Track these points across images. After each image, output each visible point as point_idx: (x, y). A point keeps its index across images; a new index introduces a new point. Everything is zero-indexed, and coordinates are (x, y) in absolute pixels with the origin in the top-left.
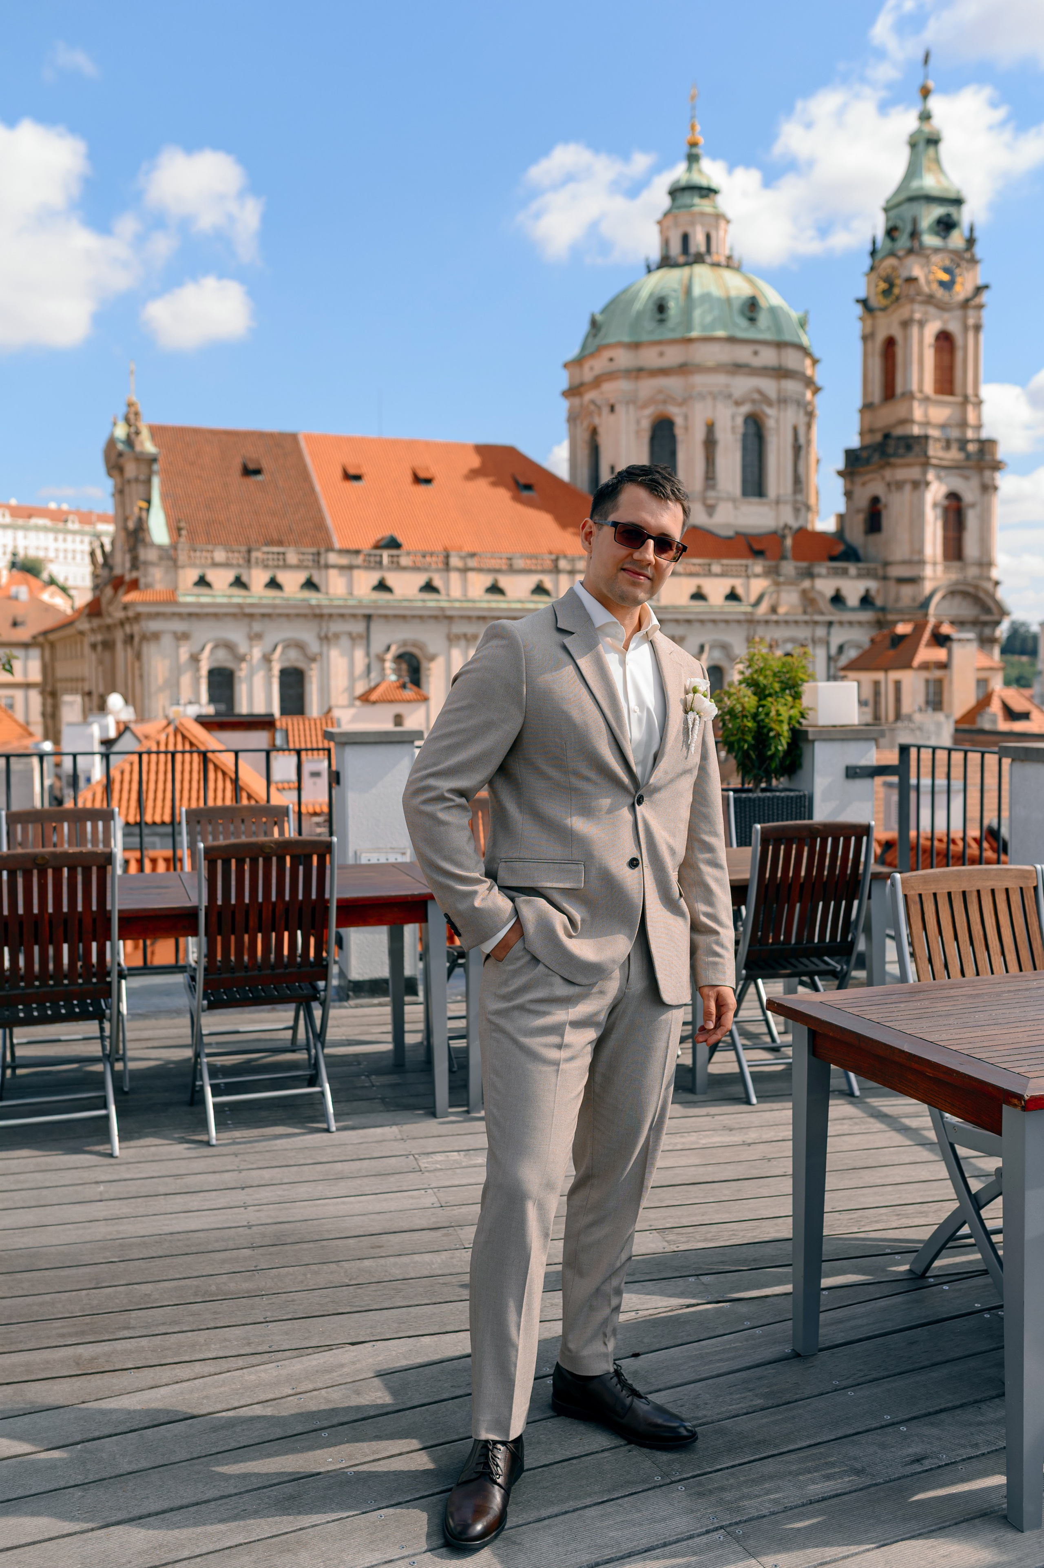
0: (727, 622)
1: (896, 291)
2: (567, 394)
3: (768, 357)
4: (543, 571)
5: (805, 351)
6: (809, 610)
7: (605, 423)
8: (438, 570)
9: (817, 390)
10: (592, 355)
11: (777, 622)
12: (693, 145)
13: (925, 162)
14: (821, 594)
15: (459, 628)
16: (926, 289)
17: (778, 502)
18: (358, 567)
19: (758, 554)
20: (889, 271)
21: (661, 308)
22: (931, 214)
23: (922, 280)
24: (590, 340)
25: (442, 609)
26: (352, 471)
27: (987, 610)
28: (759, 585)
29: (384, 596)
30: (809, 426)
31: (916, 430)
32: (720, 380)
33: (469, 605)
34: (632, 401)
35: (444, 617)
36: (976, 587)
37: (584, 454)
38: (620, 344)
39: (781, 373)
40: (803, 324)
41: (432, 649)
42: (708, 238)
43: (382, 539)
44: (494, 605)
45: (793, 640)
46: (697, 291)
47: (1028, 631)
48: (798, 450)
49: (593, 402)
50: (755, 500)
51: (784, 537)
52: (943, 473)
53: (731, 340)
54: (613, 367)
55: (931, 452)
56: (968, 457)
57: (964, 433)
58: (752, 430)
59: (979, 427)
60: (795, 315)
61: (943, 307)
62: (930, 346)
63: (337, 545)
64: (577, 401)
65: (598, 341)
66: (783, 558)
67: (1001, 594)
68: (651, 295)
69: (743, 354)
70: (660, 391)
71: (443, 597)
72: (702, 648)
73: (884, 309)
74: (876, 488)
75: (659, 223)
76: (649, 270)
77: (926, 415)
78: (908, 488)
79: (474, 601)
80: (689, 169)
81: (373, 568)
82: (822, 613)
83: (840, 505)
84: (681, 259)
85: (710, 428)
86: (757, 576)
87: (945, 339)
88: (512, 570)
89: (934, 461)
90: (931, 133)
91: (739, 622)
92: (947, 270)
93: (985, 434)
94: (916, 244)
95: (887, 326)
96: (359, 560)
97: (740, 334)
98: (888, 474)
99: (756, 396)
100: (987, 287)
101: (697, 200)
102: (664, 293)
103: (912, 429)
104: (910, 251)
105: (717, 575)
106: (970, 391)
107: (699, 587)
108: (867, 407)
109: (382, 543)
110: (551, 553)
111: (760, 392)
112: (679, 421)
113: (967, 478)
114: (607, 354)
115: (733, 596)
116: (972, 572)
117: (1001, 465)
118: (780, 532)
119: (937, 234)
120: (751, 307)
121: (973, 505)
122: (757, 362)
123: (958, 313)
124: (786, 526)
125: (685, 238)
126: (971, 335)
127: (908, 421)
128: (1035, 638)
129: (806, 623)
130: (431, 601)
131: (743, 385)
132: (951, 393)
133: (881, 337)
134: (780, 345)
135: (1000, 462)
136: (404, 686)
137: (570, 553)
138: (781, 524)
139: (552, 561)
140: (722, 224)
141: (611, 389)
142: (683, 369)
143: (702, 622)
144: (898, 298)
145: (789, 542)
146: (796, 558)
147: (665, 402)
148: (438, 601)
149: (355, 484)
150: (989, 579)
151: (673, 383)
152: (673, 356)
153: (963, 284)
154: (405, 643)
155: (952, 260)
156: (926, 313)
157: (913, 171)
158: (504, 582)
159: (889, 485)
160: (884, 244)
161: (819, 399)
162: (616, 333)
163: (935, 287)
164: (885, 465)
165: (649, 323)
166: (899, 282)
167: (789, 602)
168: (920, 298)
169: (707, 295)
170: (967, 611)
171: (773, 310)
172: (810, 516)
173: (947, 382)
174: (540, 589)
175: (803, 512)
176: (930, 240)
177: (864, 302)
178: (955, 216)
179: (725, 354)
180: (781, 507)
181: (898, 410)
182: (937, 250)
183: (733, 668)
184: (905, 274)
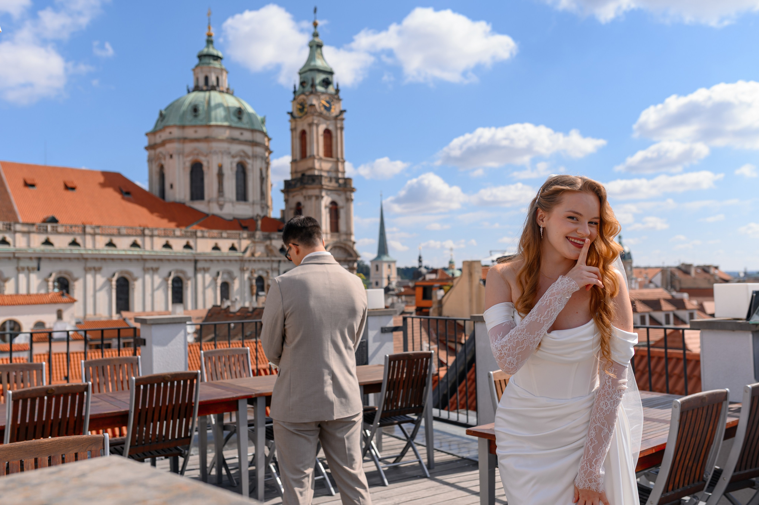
0: (230, 261)
1: (306, 110)
2: (147, 148)
3: (247, 136)
4: (137, 235)
5: (265, 135)
6: (269, 255)
7: (168, 163)
8: (79, 234)
9: (270, 152)
10: (161, 130)
11: (254, 261)
12: (210, 36)
13: (317, 55)
14: (275, 247)
15: (90, 264)
16: (319, 110)
17: (253, 203)
18: (33, 232)
19: (244, 228)
20: (302, 101)
21: (195, 110)
22: (320, 78)
23: (317, 106)
24: (159, 122)
25: (82, 254)
26: (29, 182)
27: (350, 255)
28: (245, 243)
29: (48, 248)
30: (267, 168)
31: (316, 173)
32: (225, 145)
33: (97, 252)
34: (181, 153)
35: (82, 259)
36: (345, 244)
37: (156, 178)
38: (175, 126)
39: (254, 143)
40: (263, 122)
41: (76, 275)
42: (218, 79)
43: (47, 218)
44: (110, 252)
45: (262, 269)
46: (213, 103)
47: (363, 265)
48: (263, 179)
49: (161, 153)
50: (243, 202)
51: (257, 220)
52: (329, 193)
53: (230, 127)
54: (171, 136)
55: (323, 183)
56: (340, 185)
57: (338, 175)
58: (240, 169)
59: (344, 172)
60: (259, 117)
61: (326, 118)
62: (321, 135)
63: (21, 220)
64: (152, 152)
65: (163, 124)
66: (256, 229)
67: (356, 247)
68: (190, 103)
69: (236, 134)
70: (195, 149)
71: (82, 248)
72: (218, 274)
73: (300, 117)
74: (299, 198)
75: (194, 70)
76: (189, 92)
77: (321, 166)
78: (314, 199)
79: (99, 250)
80: (208, 46)
81: (42, 233)
82: (276, 256)
83: (283, 206)
84: (205, 88)
85: (220, 168)
86: (244, 238)
87: (327, 133)
88: (120, 235)
89: (325, 187)
90: (318, 43)
91: (236, 261)
92: (328, 102)
93: (347, 175)
94: (314, 90)
95: (302, 125)
96: (34, 229)
97: (234, 125)
98: (304, 192)
99: (242, 154)
100: (345, 111)
101: (212, 61)
102: (197, 103)
103: (314, 172)
104: (311, 93)
105: (225, 238)
106: (339, 156)
107: (216, 244)
108: (294, 162)
109: (48, 220)
110: (140, 226)
111: (244, 152)
112: (205, 164)
113: (339, 195)
114: (168, 130)
115: (233, 248)
116: (343, 237)
117: (354, 190)
118: (255, 218)
119: (323, 86)
120: (239, 113)
122: (243, 138)
123: (333, 122)
124: (258, 215)
125: (207, 79)
126: (339, 132)
127: (313, 168)
128: (367, 267)
129: (268, 261)
130: (75, 250)
131: (236, 148)
132: (331, 156)
133: (299, 129)
134: (253, 131)
135: (354, 188)
136: (63, 295)
137: (150, 226)
138: (255, 214)
139: (141, 230)
140: (224, 74)
141: (170, 147)
142: (207, 139)
143: (218, 261)
144: (306, 113)
146: (263, 229)
147: (198, 154)
148: (79, 250)
149: (31, 189)
150: (350, 241)
151: (202, 146)
152: (202, 133)
153: (335, 109)
154: (60, 272)
155: (330, 98)
156: (319, 121)
157: (311, 58)
158: (115, 240)
159: (305, 197)
160: (299, 88)
161: (271, 156)
162: (173, 120)
163: (323, 109)
164: (303, 188)
165: (189, 117)
166: (307, 106)
167: (260, 251)
168: (316, 114)
169: (219, 105)
170: (343, 256)
171: (249, 115)
172: (268, 211)
173: (329, 152)
174: (135, 245)
175: (265, 209)
176: (320, 89)
177: (291, 114)
178: (330, 79)
179: (227, 133)
180: (255, 206)
181: (308, 163)
182: (323, 93)
183: (233, 283)
184: (309, 103)
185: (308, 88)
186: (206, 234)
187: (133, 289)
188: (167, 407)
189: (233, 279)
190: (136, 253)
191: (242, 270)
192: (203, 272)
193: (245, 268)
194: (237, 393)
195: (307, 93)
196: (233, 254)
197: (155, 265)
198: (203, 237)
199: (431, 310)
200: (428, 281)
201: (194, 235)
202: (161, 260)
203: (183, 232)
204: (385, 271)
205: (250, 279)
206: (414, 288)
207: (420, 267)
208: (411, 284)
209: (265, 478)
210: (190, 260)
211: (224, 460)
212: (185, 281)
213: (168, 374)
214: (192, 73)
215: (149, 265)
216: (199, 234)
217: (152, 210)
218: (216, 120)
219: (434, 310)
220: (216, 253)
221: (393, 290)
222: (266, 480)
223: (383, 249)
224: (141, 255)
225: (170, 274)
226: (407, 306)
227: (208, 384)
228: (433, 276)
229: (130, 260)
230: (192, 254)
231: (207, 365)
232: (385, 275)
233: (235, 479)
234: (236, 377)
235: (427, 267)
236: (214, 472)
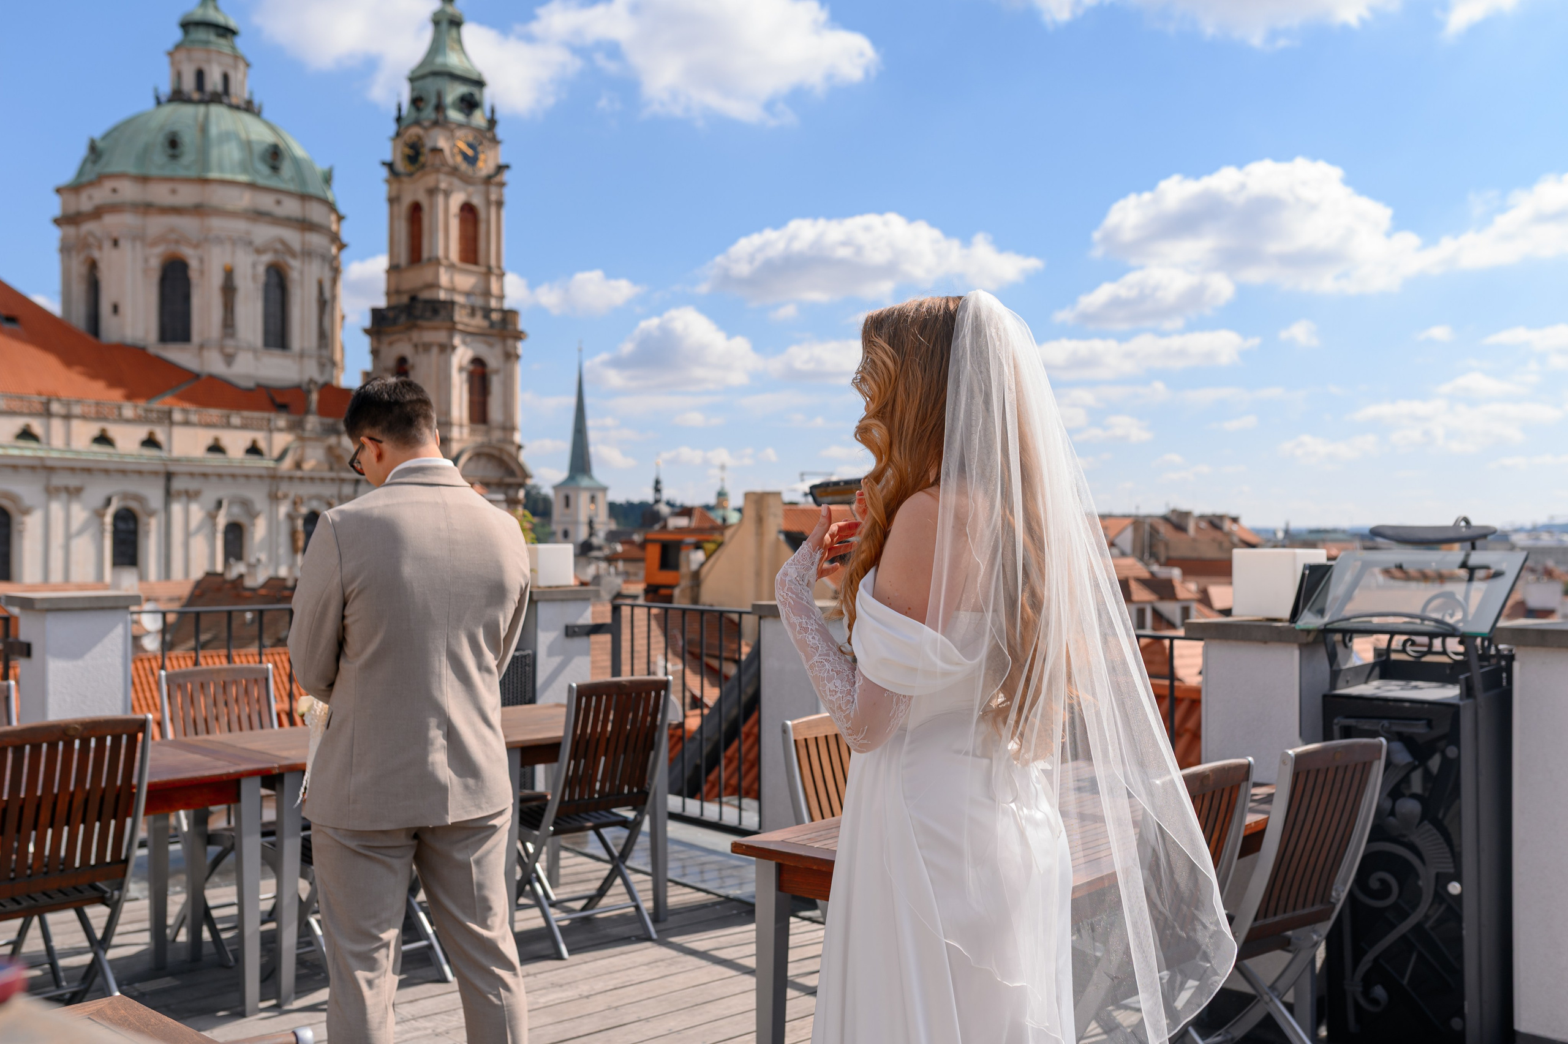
0: (247, 477)
1: (422, 159)
2: (58, 222)
3: (291, 207)
4: (31, 414)
5: (332, 207)
6: (336, 466)
7: (107, 258)
9: (342, 246)
10: (91, 184)
11: (302, 479)
13: (449, 42)
16: (450, 161)
17: (302, 355)
19: (281, 407)
20: (414, 139)
21: (173, 143)
22: (454, 92)
23: (447, 152)
24: (89, 166)
27: (511, 473)
28: (282, 440)
30: (334, 281)
31: (442, 295)
32: (240, 226)
34: (138, 237)
36: (501, 450)
37: (79, 290)
38: (125, 176)
39: (305, 225)
40: (328, 179)
42: (226, 78)
45: (319, 498)
46: (214, 131)
47: (539, 493)
48: (325, 304)
49: (91, 234)
50: (278, 352)
51: (309, 392)
52: (468, 339)
53: (252, 186)
54: (117, 198)
55: (457, 317)
56: (492, 324)
57: (488, 302)
58: (274, 280)
59: (501, 297)
60: (319, 168)
61: (467, 180)
62: (455, 216)
64: (71, 231)
65: (99, 169)
66: (306, 411)
67: (524, 457)
68: (161, 129)
69: (266, 202)
70: (172, 230)
72: (219, 504)
73: (410, 175)
74: (404, 348)
75: (171, 54)
76: (159, 103)
77: (452, 281)
78: (435, 351)
80: (204, 5)
83: (367, 364)
84: (196, 96)
85: (229, 275)
86: (280, 430)
87: (468, 211)
89: (460, 327)
90: (453, 15)
91: (260, 477)
92: (470, 146)
93: (507, 304)
94: (441, 118)
95: (413, 191)
97: (261, 181)
98: (415, 335)
99: (279, 246)
100: (507, 167)
101: (214, 38)
102: (176, 128)
103: (438, 294)
104: (436, 123)
105: (236, 428)
106: (493, 262)
107: (217, 440)
108: (393, 269)
110: (40, 394)
111: (283, 242)
112: (194, 264)
113: (491, 345)
114: (109, 185)
115: (254, 450)
116: (497, 435)
117: (522, 336)
118: (304, 387)
119: (461, 110)
120: (274, 155)
121: (497, 372)
122: (280, 211)
123: (481, 188)
124: (311, 381)
125: (200, 75)
126: (493, 210)
127: (435, 285)
128: (546, 501)
129: (333, 480)
131: (264, 233)
132: (475, 262)
133: (407, 201)
134: (304, 197)
135: (521, 332)
137: (64, 394)
138: (306, 378)
139: (42, 403)
140: (241, 66)
141: (114, 223)
142: (199, 210)
143: (220, 476)
144: (423, 166)
145: (315, 397)
146: (322, 411)
147: (177, 242)
150: (512, 443)
151: (188, 224)
152: (187, 195)
153: (485, 161)
155: (475, 138)
156: (451, 184)
157: (436, 47)
159: (416, 346)
160: (409, 112)
161: (344, 255)
162: (121, 162)
163: (459, 159)
164: (412, 326)
165: (159, 157)
166: (426, 150)
167: (314, 458)
168: (446, 169)
169: (226, 137)
170: (493, 473)
171: (296, 161)
172: (335, 372)
173: (471, 252)
174: (26, 434)
175: (328, 368)
176: (454, 115)
177: (390, 166)
178: (477, 96)
179: (245, 200)
180: (306, 361)
181: (424, 275)
182: (460, 126)
183: (254, 525)
184: (429, 144)
185: (429, 113)
186: (194, 418)
187: (21, 532)
188: (72, 795)
189: (253, 515)
190: (28, 453)
191: (274, 498)
192: (184, 499)
193: (280, 494)
194: (239, 765)
195: (426, 124)
196: (254, 462)
197: (73, 481)
198: (187, 423)
199: (677, 592)
200: (671, 532)
201: (166, 418)
202: (88, 471)
203: (141, 412)
204: (583, 508)
205: (291, 517)
206: (643, 545)
207: (657, 501)
208: (637, 538)
209: (298, 948)
210: (155, 473)
211: (207, 910)
212: (142, 518)
213: (76, 723)
214: (166, 61)
215: (58, 480)
216: (177, 416)
217: (69, 359)
218: (221, 169)
219: (682, 591)
220: (216, 459)
221: (600, 548)
222: (301, 951)
223: (580, 462)
224: (41, 458)
225: (108, 502)
226: (626, 582)
227: (175, 744)
228: (683, 522)
229: (15, 468)
230: (161, 459)
231: (172, 701)
232: (583, 517)
233: (231, 951)
234: (241, 729)
235: (672, 502)
236: (183, 937)
